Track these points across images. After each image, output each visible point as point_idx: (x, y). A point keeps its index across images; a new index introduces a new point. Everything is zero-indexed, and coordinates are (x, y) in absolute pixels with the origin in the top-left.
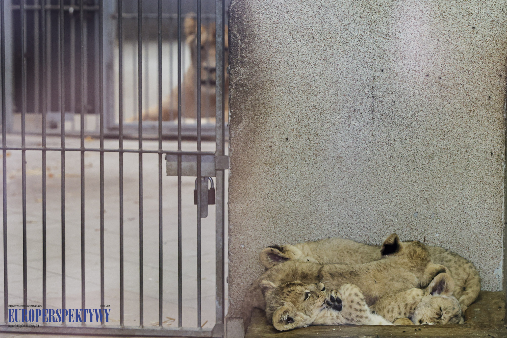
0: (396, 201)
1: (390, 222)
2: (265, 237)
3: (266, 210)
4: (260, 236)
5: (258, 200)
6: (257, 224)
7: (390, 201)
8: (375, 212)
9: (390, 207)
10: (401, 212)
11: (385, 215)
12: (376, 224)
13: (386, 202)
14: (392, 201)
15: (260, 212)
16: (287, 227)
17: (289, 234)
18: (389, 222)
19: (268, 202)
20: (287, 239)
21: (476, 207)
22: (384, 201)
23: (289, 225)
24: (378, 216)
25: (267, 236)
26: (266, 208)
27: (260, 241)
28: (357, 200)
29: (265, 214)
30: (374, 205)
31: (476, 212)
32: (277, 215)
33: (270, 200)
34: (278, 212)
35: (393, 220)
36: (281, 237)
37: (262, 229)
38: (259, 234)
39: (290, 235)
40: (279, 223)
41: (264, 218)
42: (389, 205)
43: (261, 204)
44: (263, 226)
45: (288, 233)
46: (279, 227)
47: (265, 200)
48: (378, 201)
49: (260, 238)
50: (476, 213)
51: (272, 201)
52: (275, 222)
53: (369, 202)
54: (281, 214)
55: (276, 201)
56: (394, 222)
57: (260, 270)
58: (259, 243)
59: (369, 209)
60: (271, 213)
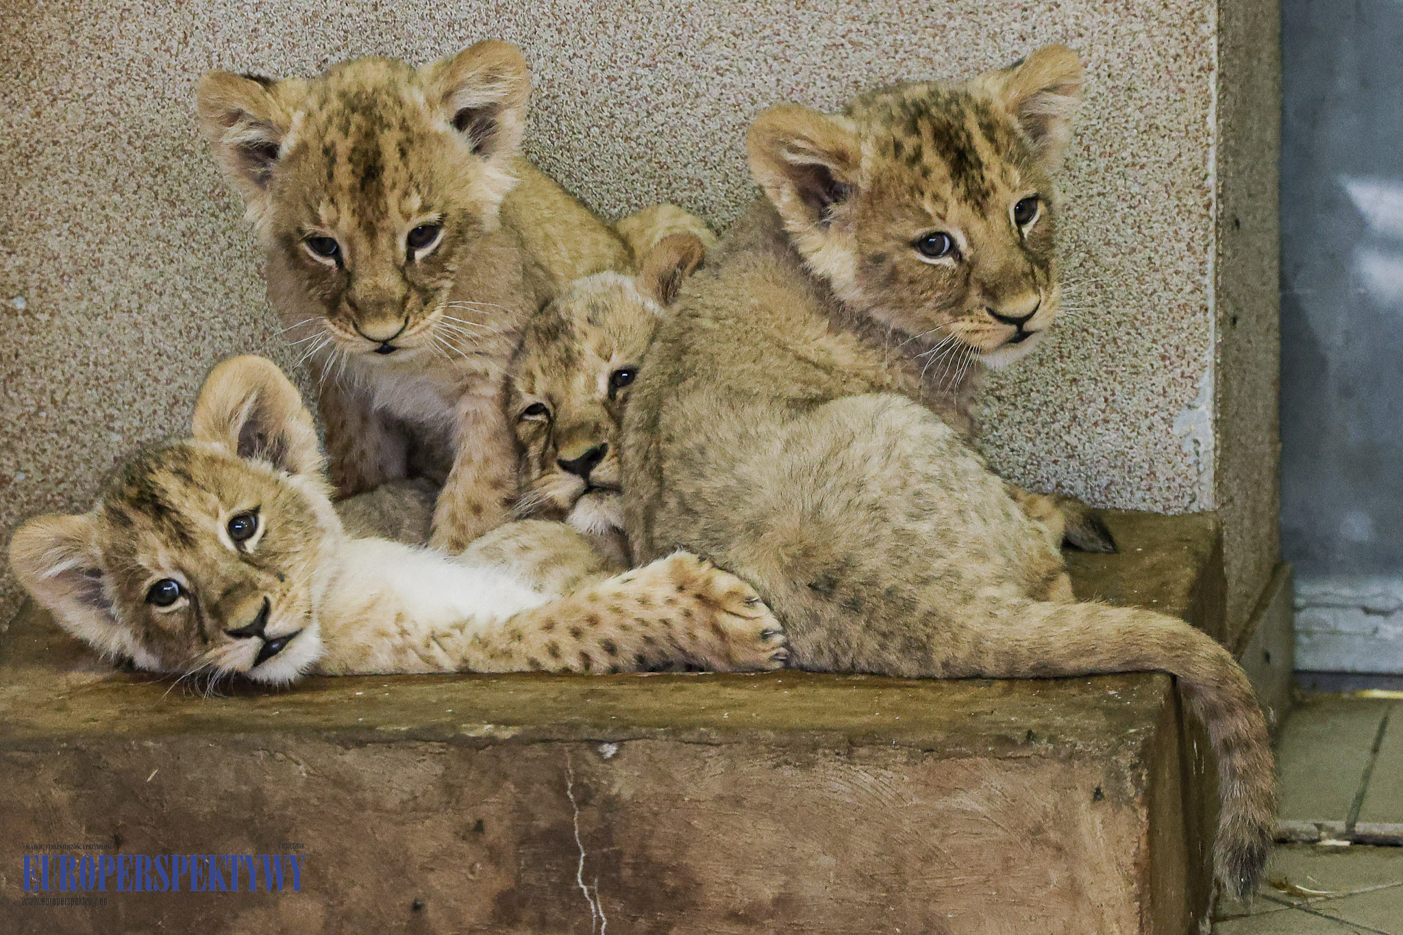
0: (715, 92)
1: (692, 190)
2: (121, 262)
3: (125, 137)
4: (97, 255)
5: (86, 92)
6: (85, 199)
7: (691, 92)
8: (620, 146)
9: (691, 121)
10: (740, 145)
11: (670, 160)
12: (628, 201)
13: (668, 97)
14: (697, 96)
15: (96, 145)
16: (222, 215)
17: (230, 245)
18: (687, 193)
19: (133, 101)
20: (219, 270)
21: (1084, 123)
22: (659, 93)
23: (228, 207)
24: (635, 165)
25: (132, 258)
26: (121, 128)
27: (97, 281)
28: (538, 89)
29: (118, 154)
30: (617, 111)
31: (1085, 142)
32: (172, 160)
33: (140, 90)
34: (176, 144)
35: (706, 182)
36: (192, 260)
37: (105, 225)
38: (93, 246)
39: (233, 252)
40: (184, 196)
41: (112, 171)
42: (683, 114)
43: (97, 109)
44: (109, 211)
45: (223, 242)
46: (182, 215)
47: (118, 90)
48: (636, 96)
49: (98, 264)
50: (1088, 148)
51: (150, 96)
52: (163, 192)
53: (594, 97)
54: (192, 154)
55: (168, 94)
56: (708, 191)
57: (99, 414)
58: (94, 289)
59: (595, 131)
60: (144, 149)
